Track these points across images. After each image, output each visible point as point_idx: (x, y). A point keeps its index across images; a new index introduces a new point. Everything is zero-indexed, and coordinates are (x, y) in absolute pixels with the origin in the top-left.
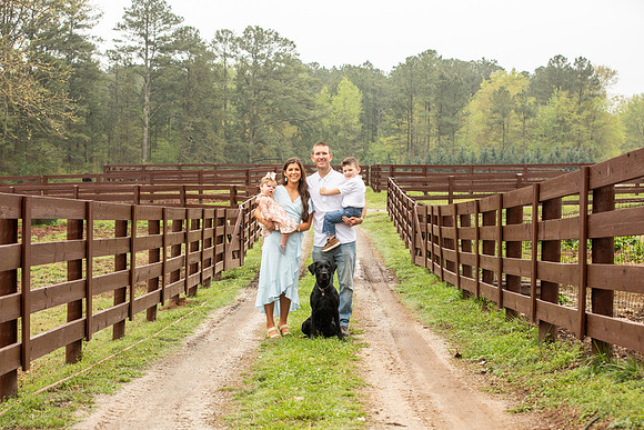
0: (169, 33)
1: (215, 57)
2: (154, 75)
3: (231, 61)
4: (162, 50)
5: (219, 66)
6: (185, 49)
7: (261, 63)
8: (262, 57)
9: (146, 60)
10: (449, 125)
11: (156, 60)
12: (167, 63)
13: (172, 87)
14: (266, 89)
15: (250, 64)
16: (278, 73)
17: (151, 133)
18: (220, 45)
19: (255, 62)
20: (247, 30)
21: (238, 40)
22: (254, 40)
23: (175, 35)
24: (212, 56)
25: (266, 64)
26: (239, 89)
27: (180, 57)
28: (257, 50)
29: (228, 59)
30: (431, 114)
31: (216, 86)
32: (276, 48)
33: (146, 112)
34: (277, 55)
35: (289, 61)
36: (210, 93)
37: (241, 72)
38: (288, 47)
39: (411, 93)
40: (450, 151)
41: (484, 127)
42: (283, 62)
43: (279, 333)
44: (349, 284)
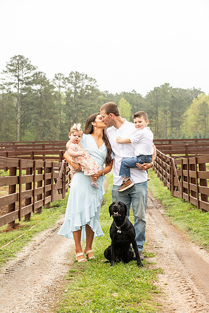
0: (30, 75)
1: (54, 87)
2: (23, 97)
3: (63, 90)
4: (27, 84)
5: (56, 92)
6: (39, 83)
7: (78, 90)
8: (79, 87)
9: (18, 89)
10: (176, 121)
11: (23, 89)
12: (29, 90)
13: (32, 103)
14: (81, 104)
15: (73, 91)
16: (87, 96)
17: (21, 127)
18: (57, 81)
19: (75, 90)
20: (71, 74)
21: (66, 78)
22: (75, 78)
23: (33, 76)
24: (52, 87)
25: (81, 91)
26: (67, 104)
28: (76, 84)
29: (61, 88)
30: (168, 116)
31: (55, 102)
32: (86, 82)
33: (19, 116)
34: (87, 86)
35: (92, 89)
36: (52, 106)
37: (68, 95)
38: (92, 82)
39: (157, 105)
40: (178, 136)
41: (195, 122)
42: (90, 89)
43: (86, 257)
44: (143, 217)
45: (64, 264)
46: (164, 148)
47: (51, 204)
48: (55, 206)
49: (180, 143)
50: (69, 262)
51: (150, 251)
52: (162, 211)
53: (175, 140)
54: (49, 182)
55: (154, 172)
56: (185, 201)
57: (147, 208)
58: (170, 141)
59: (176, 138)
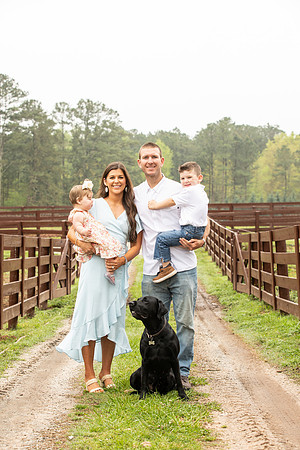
0: (17, 105)
2: (6, 139)
3: (68, 128)
4: (12, 118)
5: (58, 131)
6: (30, 117)
7: (92, 128)
8: (93, 123)
11: (7, 126)
12: (16, 128)
13: (20, 148)
14: (96, 149)
15: (83, 130)
16: (104, 136)
17: (4, 185)
18: (58, 114)
19: (87, 128)
20: (80, 102)
21: (73, 110)
22: (85, 110)
23: (22, 106)
24: (52, 123)
25: (95, 129)
26: (74, 149)
27: (26, 124)
28: (88, 119)
29: (66, 126)
30: (228, 167)
31: (56, 147)
32: (104, 116)
34: (105, 122)
35: (113, 126)
36: (51, 153)
37: (76, 135)
38: (113, 116)
40: (243, 197)
41: (270, 177)
42: (109, 127)
43: (101, 385)
44: (190, 323)
45: (69, 396)
46: (223, 217)
47: (50, 303)
48: (54, 306)
49: (247, 209)
50: (76, 392)
51: (200, 376)
52: (219, 313)
53: (240, 204)
54: (46, 268)
55: (207, 254)
56: (253, 298)
57: (196, 308)
58: (231, 206)
59: (240, 202)
